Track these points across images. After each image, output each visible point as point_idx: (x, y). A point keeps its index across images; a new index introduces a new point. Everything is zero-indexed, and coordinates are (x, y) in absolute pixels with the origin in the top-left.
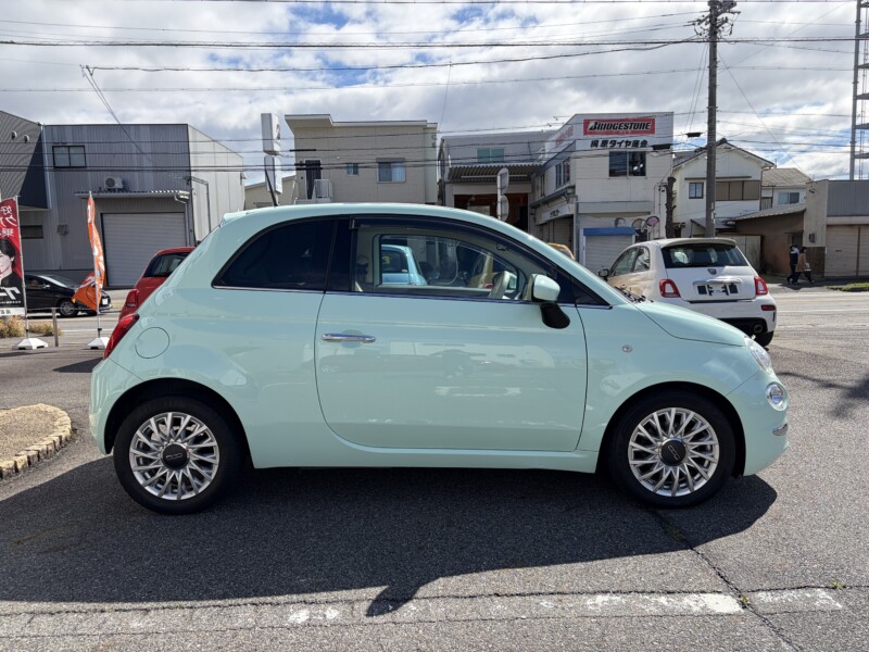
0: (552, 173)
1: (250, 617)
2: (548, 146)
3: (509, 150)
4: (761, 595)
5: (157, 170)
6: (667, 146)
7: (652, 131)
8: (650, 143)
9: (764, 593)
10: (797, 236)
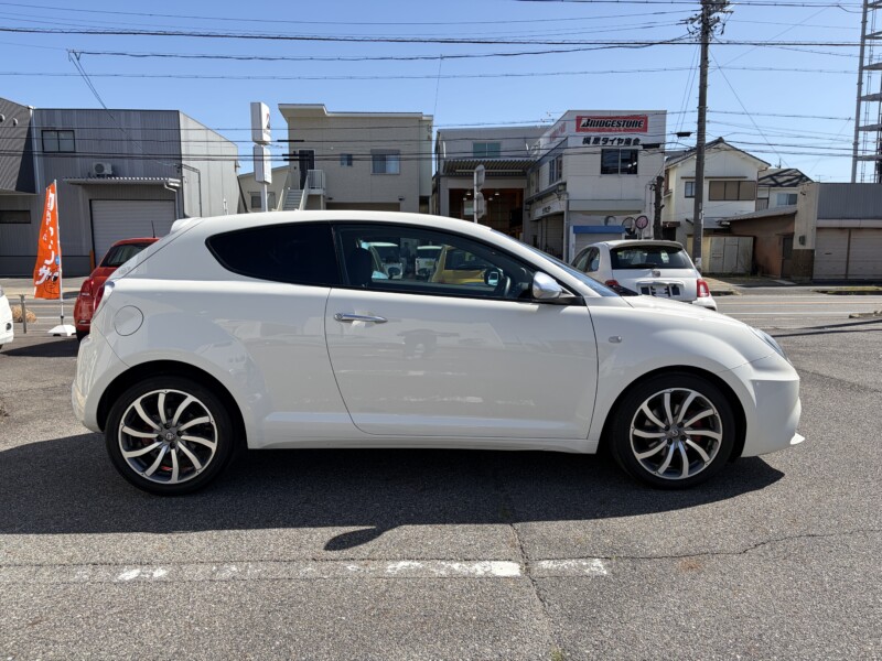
0: (546, 169)
1: (86, 574)
2: (543, 142)
3: (505, 145)
4: (545, 564)
5: (147, 157)
6: (657, 146)
7: (645, 129)
8: (641, 142)
9: (548, 561)
10: (789, 238)
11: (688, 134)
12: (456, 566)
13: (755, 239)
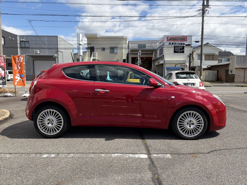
0: (158, 52)
1: (34, 156)
2: (157, 44)
3: (147, 45)
5: (49, 48)
7: (186, 40)
9: (155, 154)
10: (227, 71)
11: (198, 42)
12: (131, 155)
13: (218, 71)
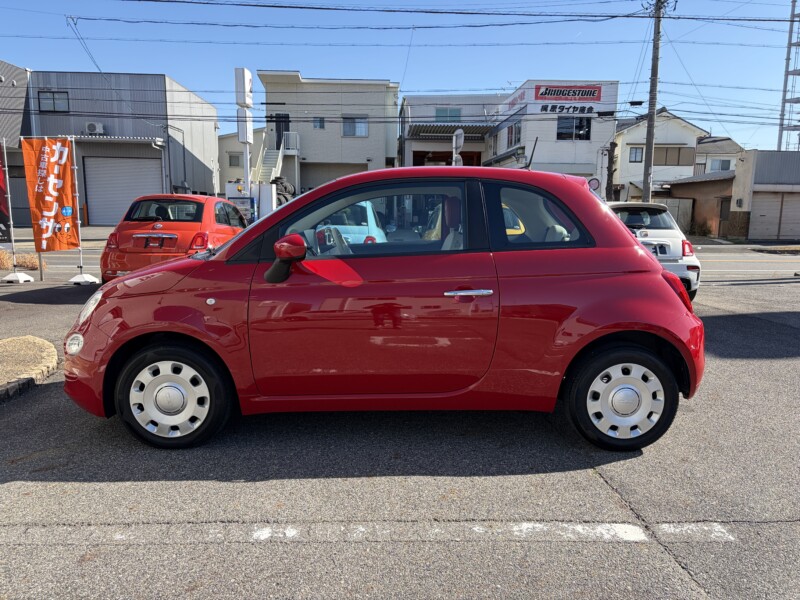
0: (504, 134)
1: (219, 533)
2: (501, 108)
3: (465, 111)
4: (665, 526)
5: (135, 117)
6: (611, 113)
7: (599, 98)
8: (595, 110)
9: (667, 525)
10: (727, 200)
11: (640, 103)
12: (579, 528)
13: (694, 201)
